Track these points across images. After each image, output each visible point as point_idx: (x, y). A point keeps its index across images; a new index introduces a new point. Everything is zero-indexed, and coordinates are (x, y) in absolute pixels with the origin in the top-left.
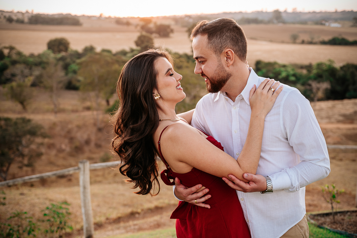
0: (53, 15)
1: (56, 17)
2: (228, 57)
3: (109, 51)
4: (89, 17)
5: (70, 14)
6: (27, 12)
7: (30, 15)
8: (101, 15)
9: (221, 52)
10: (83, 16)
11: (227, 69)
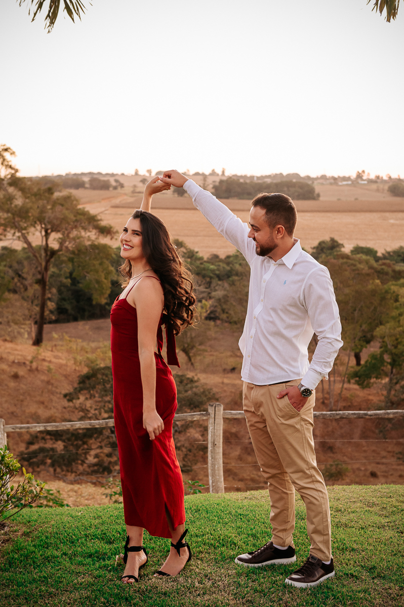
0: (262, 177)
1: (269, 181)
2: (279, 232)
3: (370, 252)
4: (335, 180)
5: (297, 175)
6: (213, 173)
7: (217, 179)
8: (359, 176)
9: (274, 227)
10: (324, 177)
11: (276, 240)
